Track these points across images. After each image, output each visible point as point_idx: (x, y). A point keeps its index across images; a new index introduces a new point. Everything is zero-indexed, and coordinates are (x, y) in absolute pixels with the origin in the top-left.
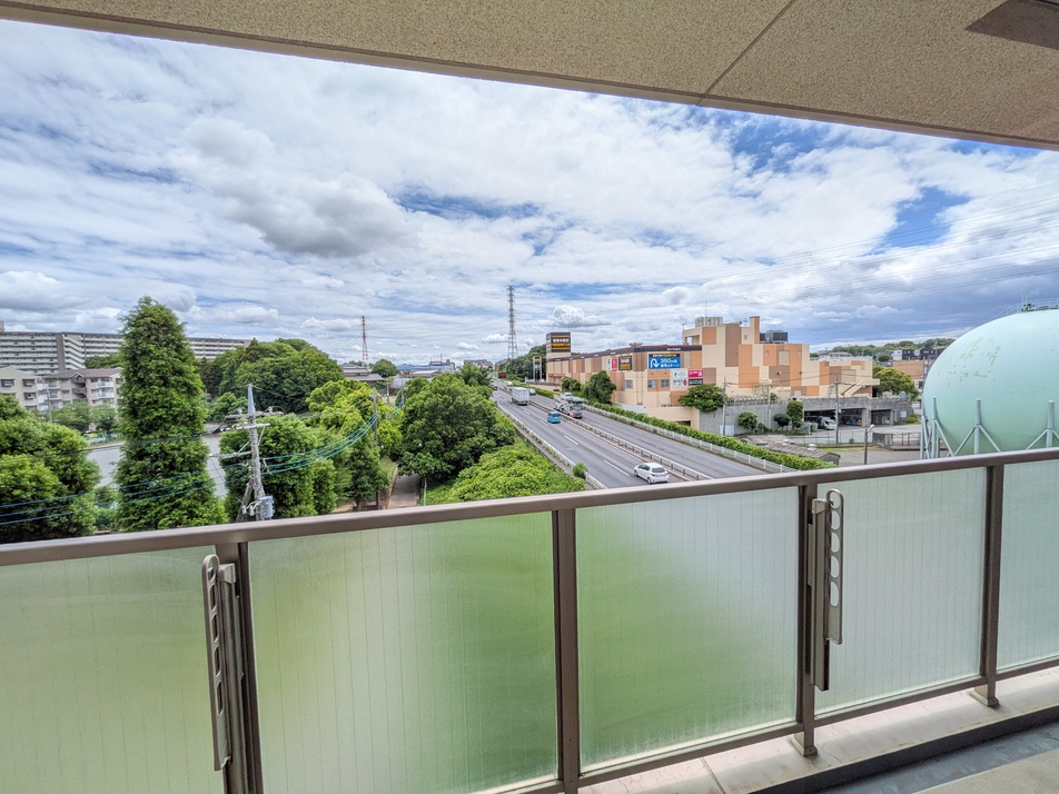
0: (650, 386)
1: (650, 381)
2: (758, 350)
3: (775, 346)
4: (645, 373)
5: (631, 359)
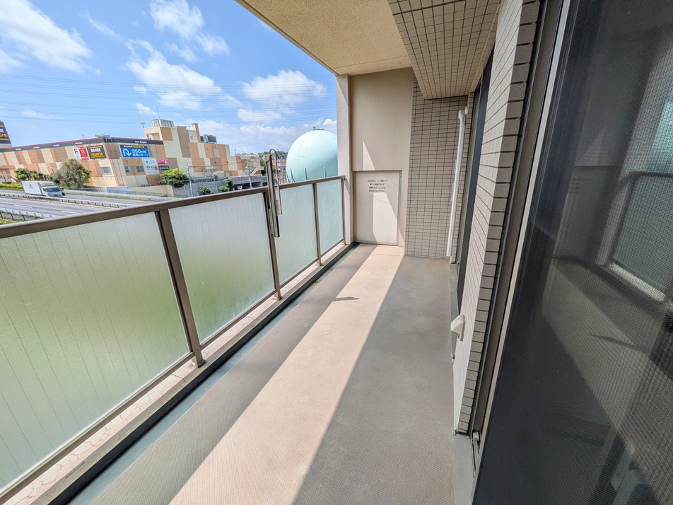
0: (127, 171)
1: (126, 168)
2: (201, 146)
3: (210, 144)
4: (120, 160)
5: (102, 149)
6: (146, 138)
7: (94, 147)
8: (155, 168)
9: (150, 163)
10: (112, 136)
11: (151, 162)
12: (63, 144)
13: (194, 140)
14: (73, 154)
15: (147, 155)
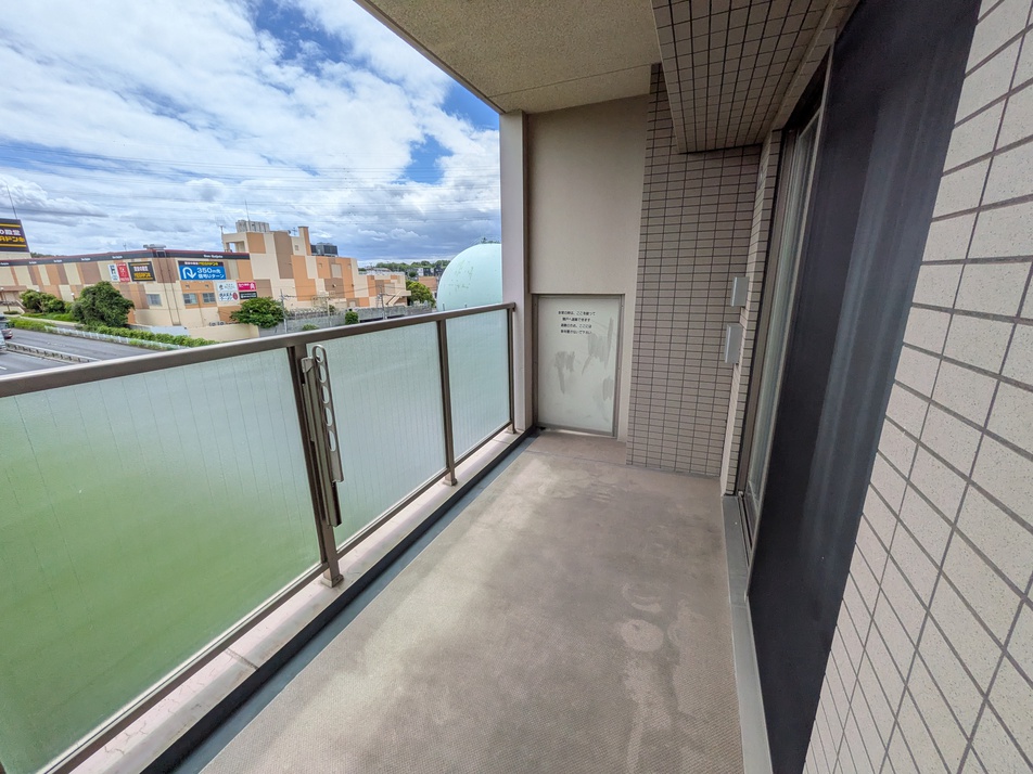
0: (187, 301)
1: (186, 296)
2: (312, 262)
3: (325, 259)
4: (178, 284)
5: (150, 267)
6: (222, 250)
7: (139, 264)
8: (235, 296)
9: (226, 292)
10: (167, 247)
11: (229, 286)
12: (96, 258)
13: (301, 251)
14: (109, 274)
15: (223, 276)
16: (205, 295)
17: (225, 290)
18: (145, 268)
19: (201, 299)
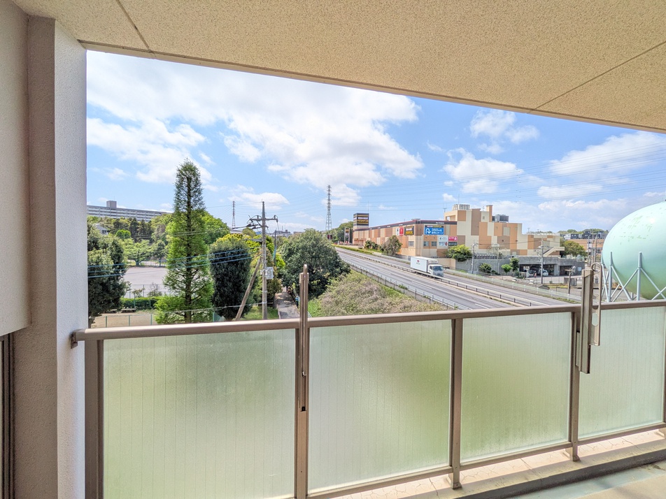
0: (425, 245)
1: (425, 242)
2: (491, 226)
3: (501, 223)
4: (422, 237)
5: (413, 229)
6: (444, 220)
7: (409, 227)
8: (446, 244)
9: (442, 240)
10: (422, 219)
11: (444, 238)
12: (392, 226)
13: (486, 219)
14: (396, 232)
15: (442, 233)
16: (433, 242)
17: (442, 241)
18: (411, 229)
19: (431, 244)
